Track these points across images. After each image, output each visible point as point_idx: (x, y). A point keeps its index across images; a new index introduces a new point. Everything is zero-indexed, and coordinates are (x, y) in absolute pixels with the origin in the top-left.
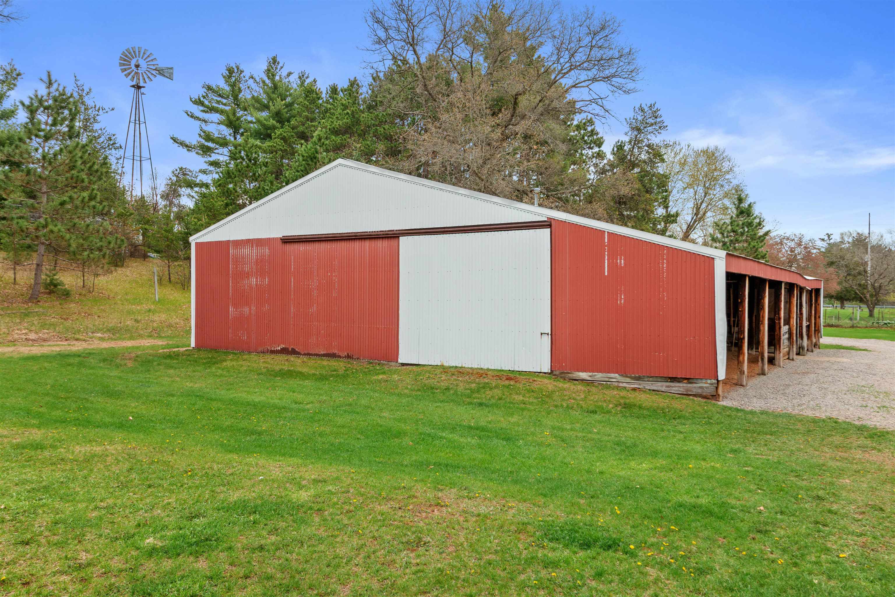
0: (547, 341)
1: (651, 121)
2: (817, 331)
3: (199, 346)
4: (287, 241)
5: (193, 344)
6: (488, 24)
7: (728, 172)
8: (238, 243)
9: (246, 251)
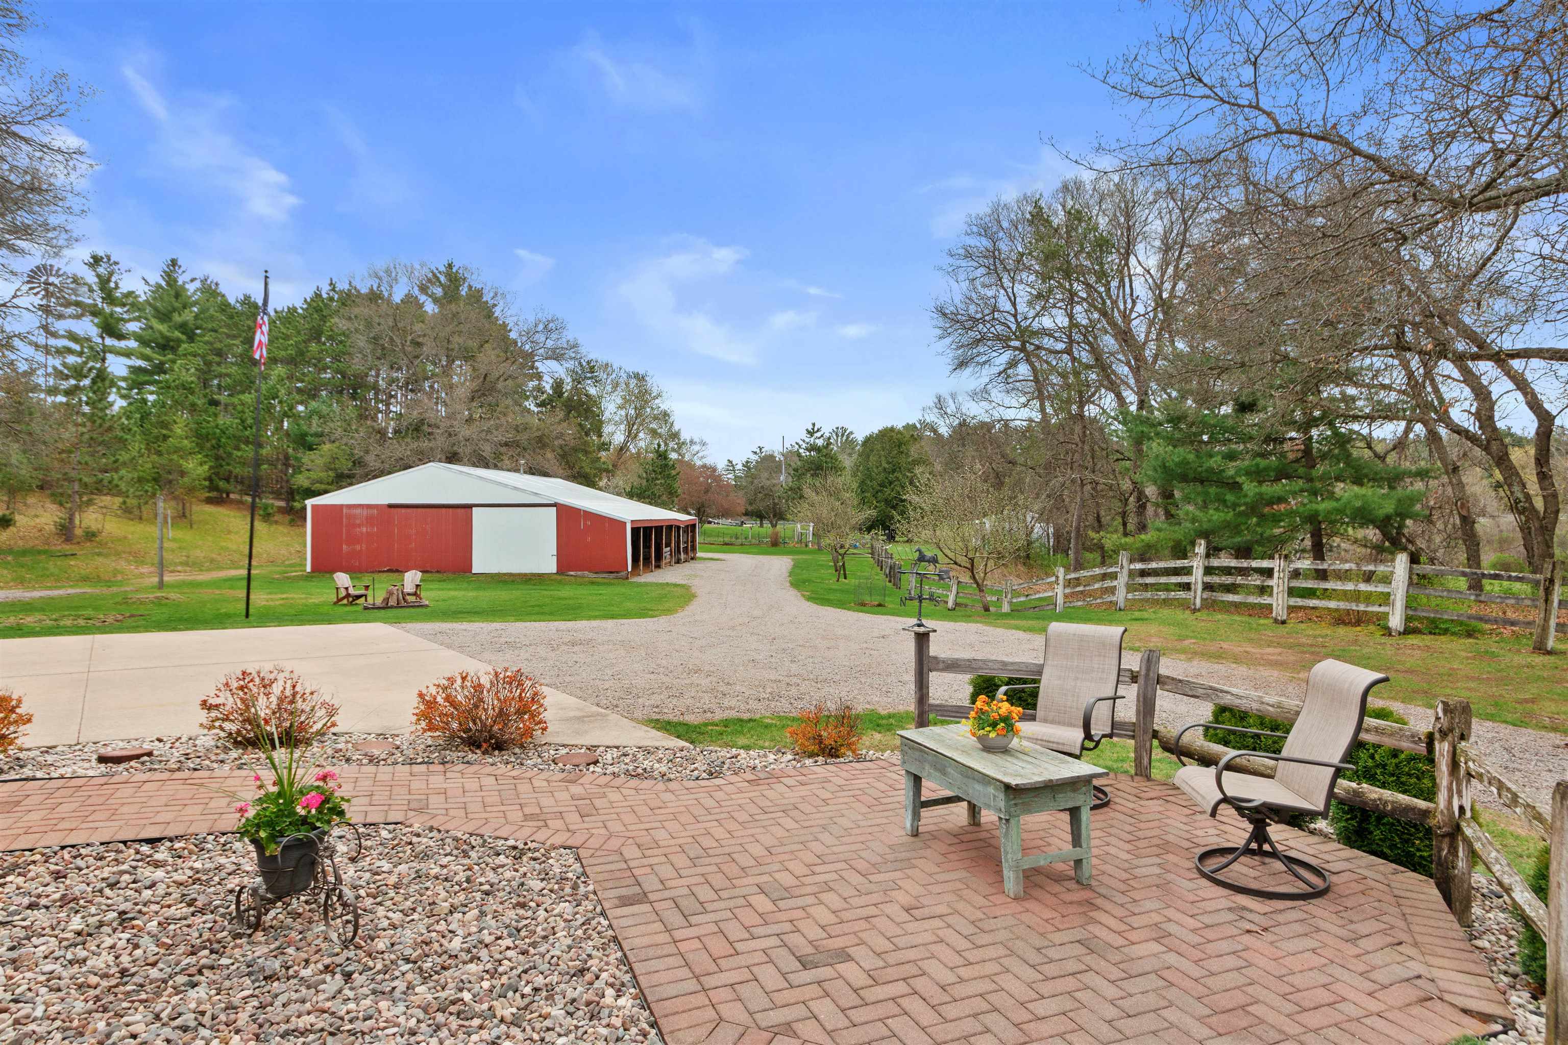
0: (555, 558)
1: (589, 375)
2: (694, 549)
3: (314, 569)
4: (391, 506)
5: (309, 569)
6: (442, 279)
7: (656, 398)
8: (350, 507)
9: (358, 511)
